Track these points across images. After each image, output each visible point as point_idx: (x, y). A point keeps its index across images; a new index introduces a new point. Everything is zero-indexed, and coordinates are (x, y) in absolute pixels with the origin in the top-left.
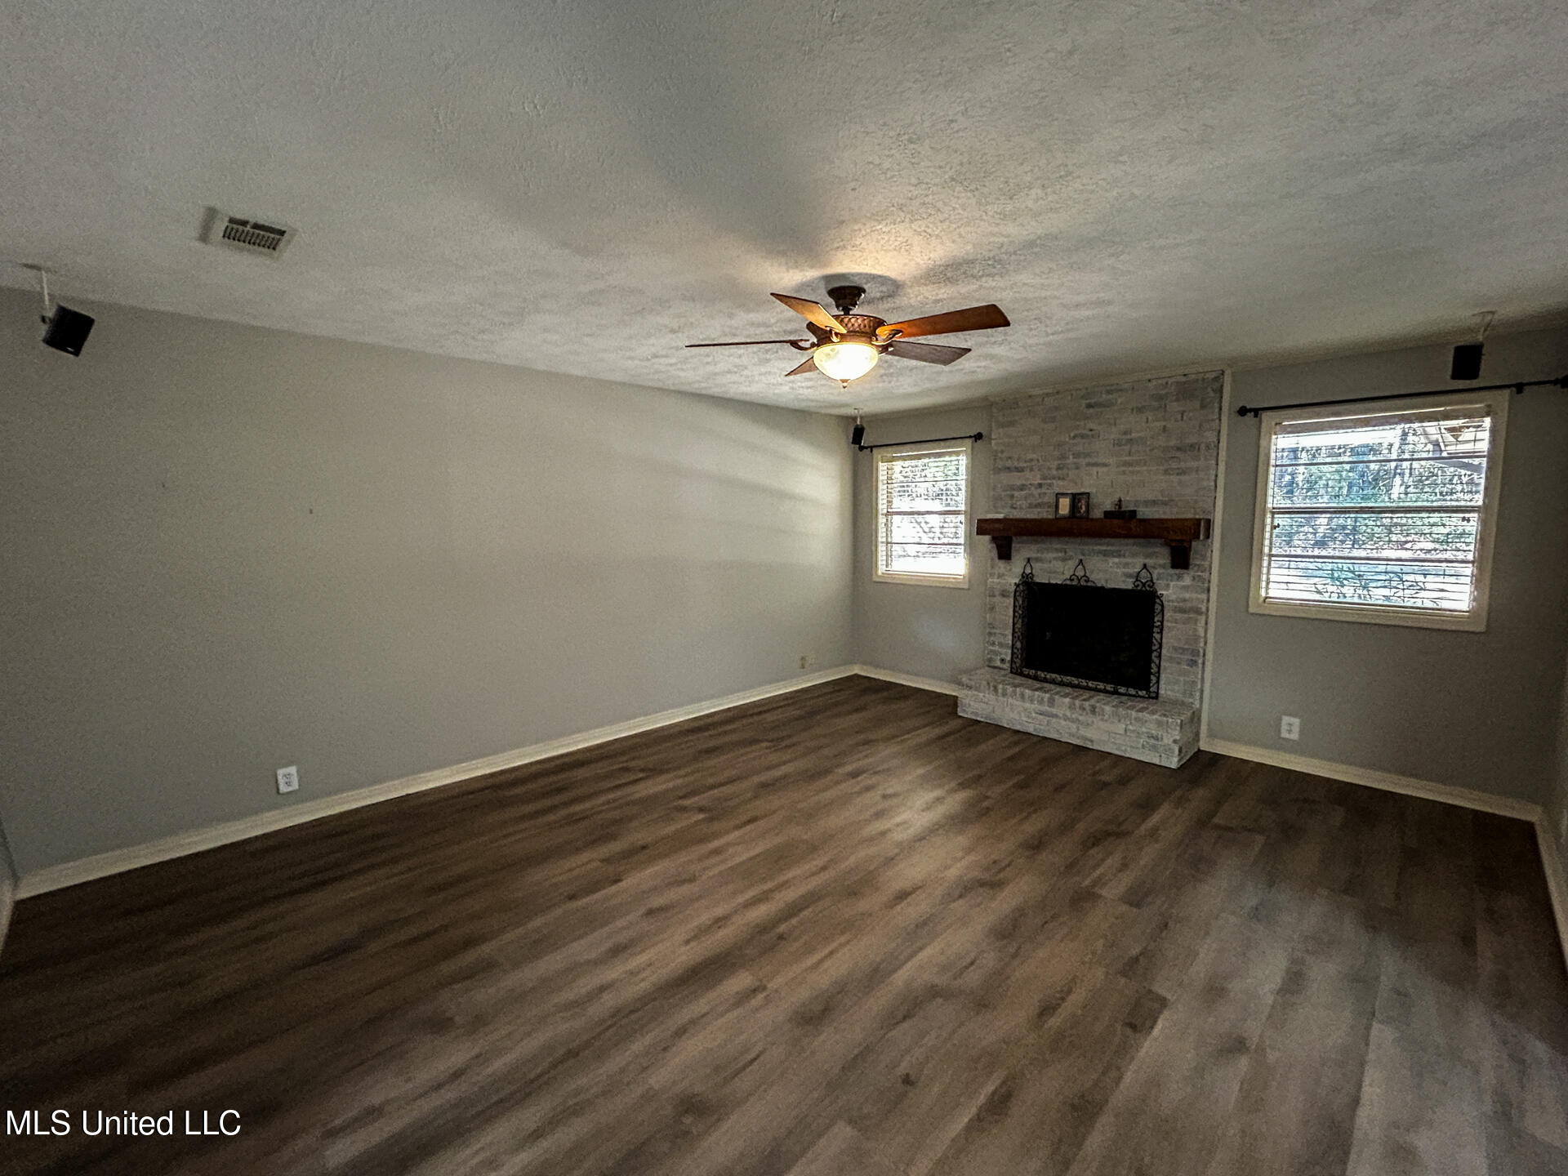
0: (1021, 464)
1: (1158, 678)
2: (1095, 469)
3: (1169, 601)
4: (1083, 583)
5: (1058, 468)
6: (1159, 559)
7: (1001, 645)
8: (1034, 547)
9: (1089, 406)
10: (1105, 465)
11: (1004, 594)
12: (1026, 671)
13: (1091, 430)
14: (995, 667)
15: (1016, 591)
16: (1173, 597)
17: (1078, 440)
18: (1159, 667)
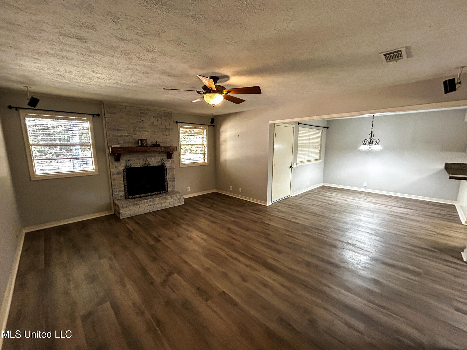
0: (120, 128)
1: (167, 187)
2: (145, 132)
3: (168, 167)
4: (148, 166)
5: (134, 131)
6: (165, 157)
7: (120, 191)
8: (128, 156)
9: (141, 113)
10: (148, 131)
11: (118, 173)
12: (130, 197)
13: (142, 120)
14: (119, 200)
15: (123, 172)
16: (168, 166)
17: (138, 123)
18: (167, 184)
